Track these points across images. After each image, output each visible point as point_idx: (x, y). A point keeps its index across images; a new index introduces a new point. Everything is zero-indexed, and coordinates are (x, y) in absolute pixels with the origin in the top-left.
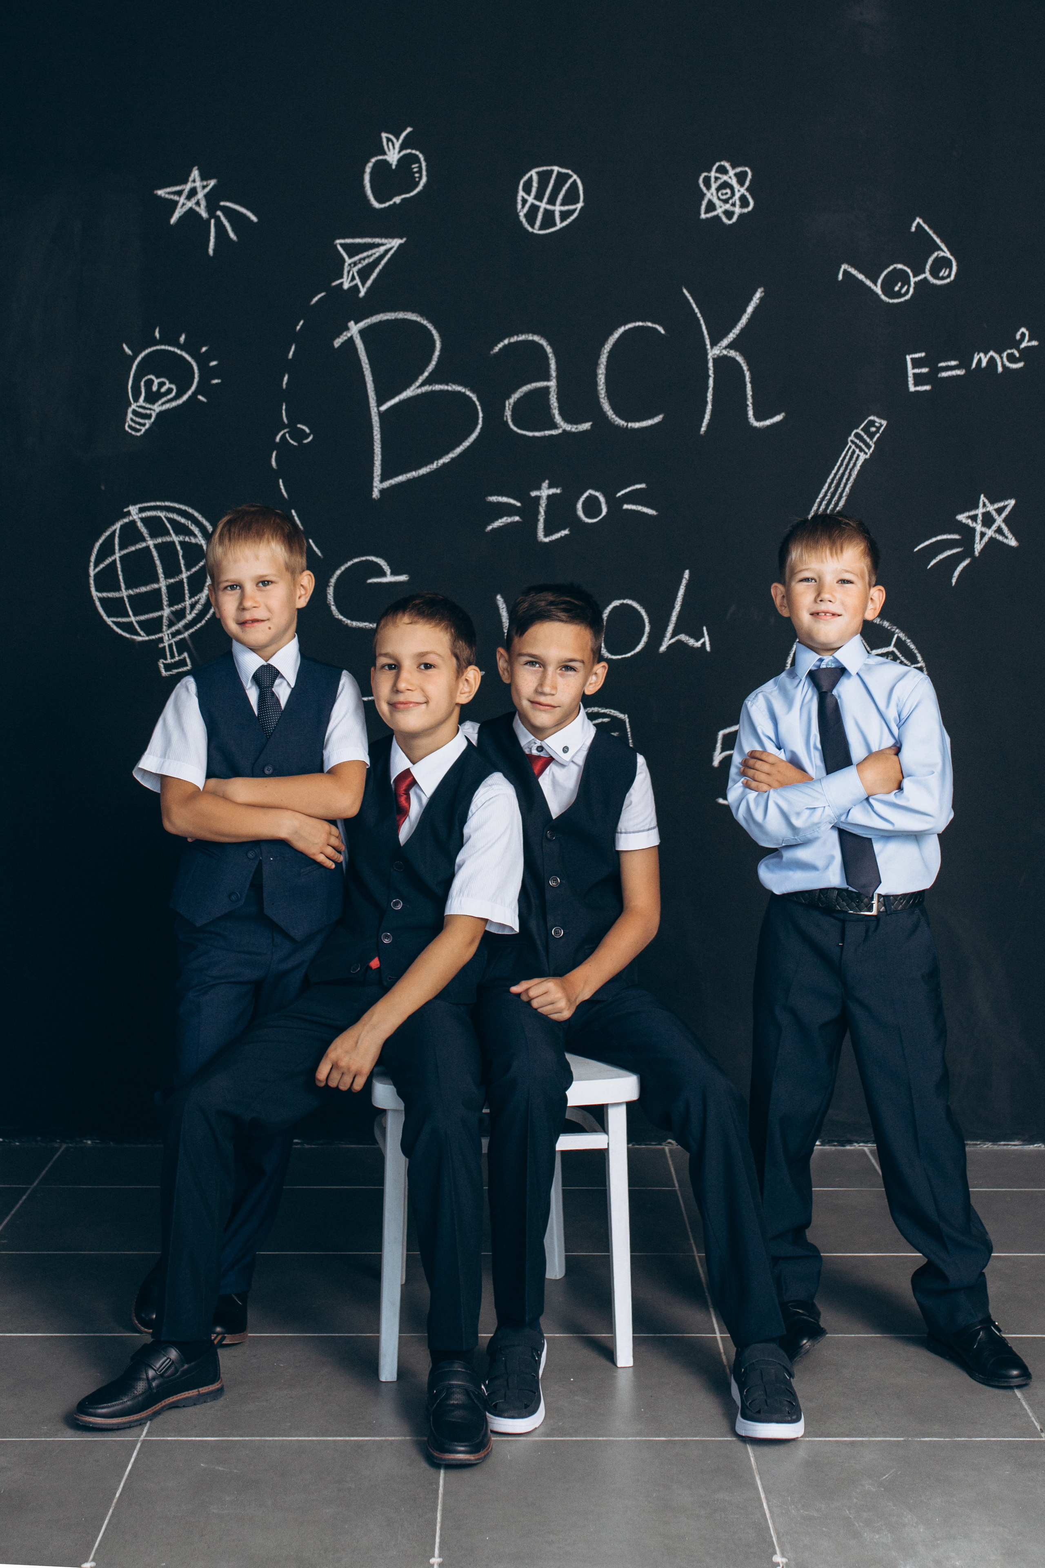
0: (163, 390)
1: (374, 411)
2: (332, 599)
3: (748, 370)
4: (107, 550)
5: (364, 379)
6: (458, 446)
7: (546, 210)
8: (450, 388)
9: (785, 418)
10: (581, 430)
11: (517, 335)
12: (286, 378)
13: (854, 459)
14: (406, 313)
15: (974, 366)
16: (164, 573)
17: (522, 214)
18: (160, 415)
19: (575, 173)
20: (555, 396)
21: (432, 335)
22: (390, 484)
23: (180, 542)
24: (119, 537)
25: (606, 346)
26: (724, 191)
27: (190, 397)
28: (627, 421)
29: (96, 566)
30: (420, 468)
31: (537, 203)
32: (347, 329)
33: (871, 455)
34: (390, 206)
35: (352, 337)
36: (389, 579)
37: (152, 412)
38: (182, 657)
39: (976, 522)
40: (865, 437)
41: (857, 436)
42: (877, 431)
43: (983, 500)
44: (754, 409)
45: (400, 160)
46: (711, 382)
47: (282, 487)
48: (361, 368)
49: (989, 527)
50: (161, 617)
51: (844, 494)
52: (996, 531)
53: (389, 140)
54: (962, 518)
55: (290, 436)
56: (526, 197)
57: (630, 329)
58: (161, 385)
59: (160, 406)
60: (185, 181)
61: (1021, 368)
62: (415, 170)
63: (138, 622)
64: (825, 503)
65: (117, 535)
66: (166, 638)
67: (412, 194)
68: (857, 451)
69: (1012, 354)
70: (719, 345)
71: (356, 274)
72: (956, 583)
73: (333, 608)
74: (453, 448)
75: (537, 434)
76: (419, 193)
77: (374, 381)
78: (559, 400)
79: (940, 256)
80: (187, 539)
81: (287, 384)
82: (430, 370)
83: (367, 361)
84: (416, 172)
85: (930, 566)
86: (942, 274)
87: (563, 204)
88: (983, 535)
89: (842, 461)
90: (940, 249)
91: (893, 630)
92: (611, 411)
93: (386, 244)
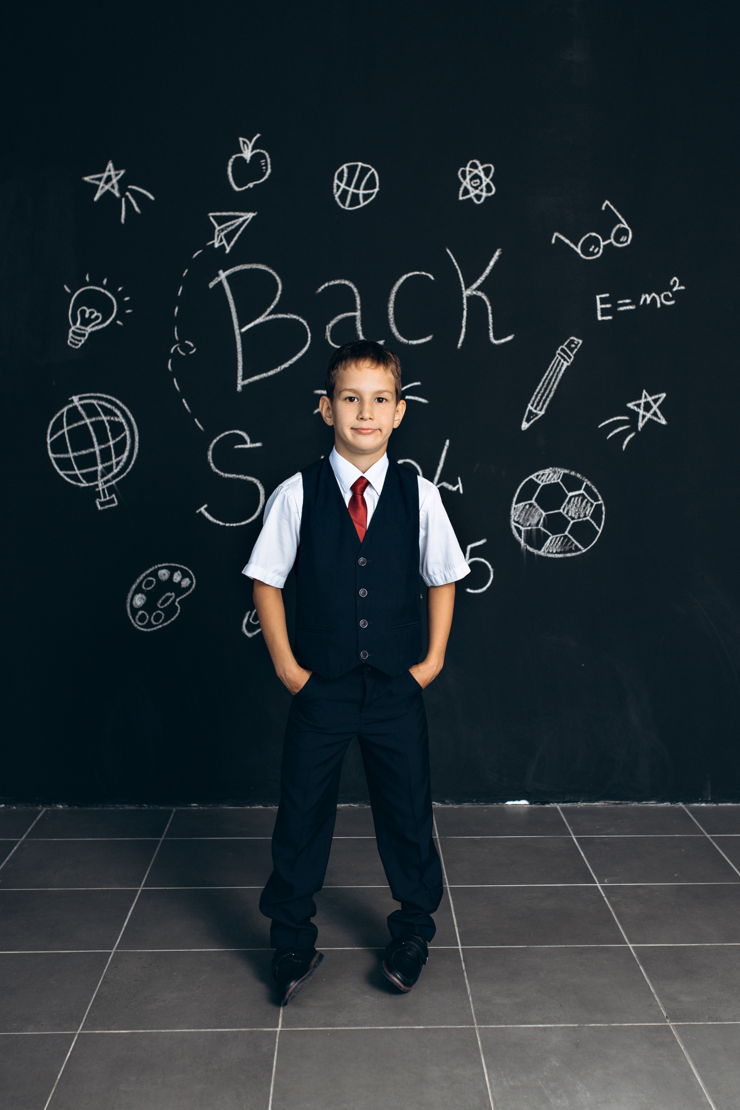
0: (93, 317)
1: (237, 332)
2: (211, 459)
3: (490, 305)
4: (58, 425)
5: (231, 310)
6: (294, 356)
7: (353, 193)
8: (288, 317)
9: (515, 337)
11: (334, 280)
12: (177, 309)
13: (560, 366)
14: (257, 265)
15: (641, 302)
16: (98, 441)
17: (337, 196)
18: (91, 334)
19: (373, 167)
20: (360, 322)
21: (276, 280)
22: (248, 382)
23: (108, 421)
24: (67, 417)
25: (394, 288)
26: (475, 181)
27: (111, 322)
28: (408, 339)
29: (51, 436)
30: (269, 370)
31: (347, 188)
32: (218, 275)
33: (572, 363)
34: (246, 190)
35: (221, 281)
36: (249, 445)
37: (85, 332)
38: (111, 497)
39: (640, 408)
40: (568, 351)
41: (563, 350)
42: (576, 347)
43: (645, 394)
44: (493, 331)
45: (252, 157)
46: (465, 313)
47: (176, 384)
48: (228, 302)
49: (648, 411)
50: (96, 471)
51: (553, 389)
52: (652, 414)
53: (244, 143)
54: (630, 405)
55: (180, 349)
56: (339, 183)
57: (410, 277)
58: (91, 313)
59: (91, 328)
60: (104, 171)
61: (673, 305)
62: (263, 164)
63: (82, 474)
64: (540, 395)
65: (65, 416)
66: (100, 485)
67: (261, 181)
68: (562, 361)
69: (668, 295)
70: (471, 288)
71: (223, 237)
72: (626, 449)
73: (212, 465)
74: (292, 358)
76: (266, 180)
77: (237, 312)
78: (362, 325)
79: (621, 227)
80: (112, 418)
81: (178, 313)
82: (275, 304)
83: (232, 298)
84: (264, 166)
85: (608, 438)
86: (621, 240)
87: (365, 189)
88: (644, 417)
89: (552, 367)
90: (621, 222)
91: (583, 479)
92: (398, 332)
93: (244, 216)
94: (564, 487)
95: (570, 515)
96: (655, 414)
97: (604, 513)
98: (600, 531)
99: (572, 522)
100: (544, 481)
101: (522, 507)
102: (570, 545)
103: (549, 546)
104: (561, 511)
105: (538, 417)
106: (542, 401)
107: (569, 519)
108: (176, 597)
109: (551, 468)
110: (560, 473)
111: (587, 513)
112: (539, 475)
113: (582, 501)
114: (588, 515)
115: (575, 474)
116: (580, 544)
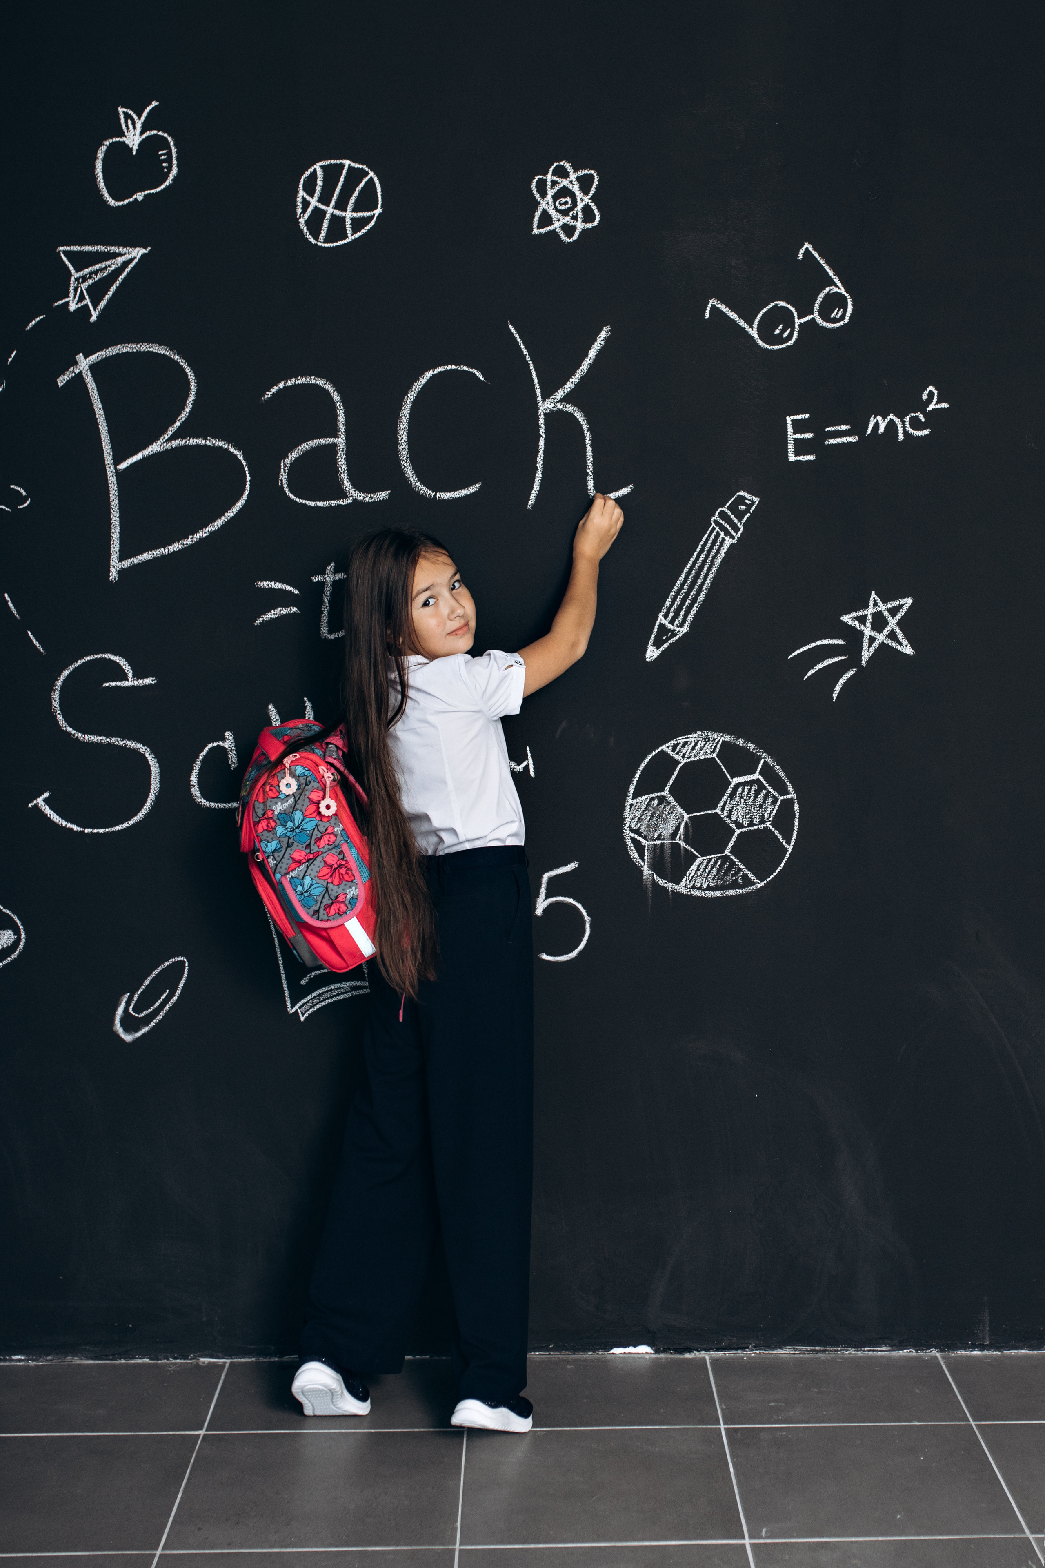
1: (110, 470)
2: (58, 707)
3: (589, 430)
5: (98, 429)
6: (220, 517)
7: (333, 216)
8: (208, 443)
9: (633, 491)
10: (377, 500)
11: (296, 377)
13: (718, 543)
14: (150, 345)
15: (869, 431)
17: (302, 220)
19: (372, 169)
20: (344, 457)
21: (186, 374)
22: (132, 563)
25: (409, 395)
26: (563, 200)
28: (436, 490)
30: (171, 543)
31: (322, 207)
32: (75, 363)
33: (738, 539)
34: (129, 203)
35: (80, 373)
36: (131, 682)
39: (865, 625)
40: (732, 517)
41: (723, 515)
42: (747, 511)
43: (874, 598)
44: (595, 479)
45: (142, 144)
46: (542, 443)
48: (94, 413)
49: (880, 630)
51: (705, 587)
52: (888, 636)
53: (127, 116)
54: (848, 619)
56: (308, 198)
57: (441, 373)
61: (926, 436)
62: (163, 157)
64: (680, 597)
67: (158, 189)
68: (722, 535)
69: (917, 418)
70: (553, 397)
71: (85, 292)
72: (837, 698)
73: (60, 718)
74: (212, 520)
75: (320, 504)
76: (167, 188)
77: (110, 432)
78: (348, 462)
79: (832, 292)
82: (183, 419)
83: (100, 406)
84: (164, 161)
85: (807, 676)
86: (833, 315)
87: (354, 210)
88: (872, 640)
89: (704, 546)
90: (833, 284)
91: (759, 754)
92: (414, 477)
93: (125, 254)
94: (723, 767)
95: (734, 819)
96: (892, 635)
97: (797, 816)
98: (790, 849)
99: (738, 832)
100: (686, 756)
101: (646, 803)
102: (733, 875)
103: (696, 875)
104: (718, 811)
105: (677, 637)
106: (685, 607)
107: (733, 826)
109: (700, 733)
110: (716, 741)
111: (766, 815)
112: (678, 744)
113: (757, 793)
114: (768, 819)
115: (744, 743)
116: (752, 873)
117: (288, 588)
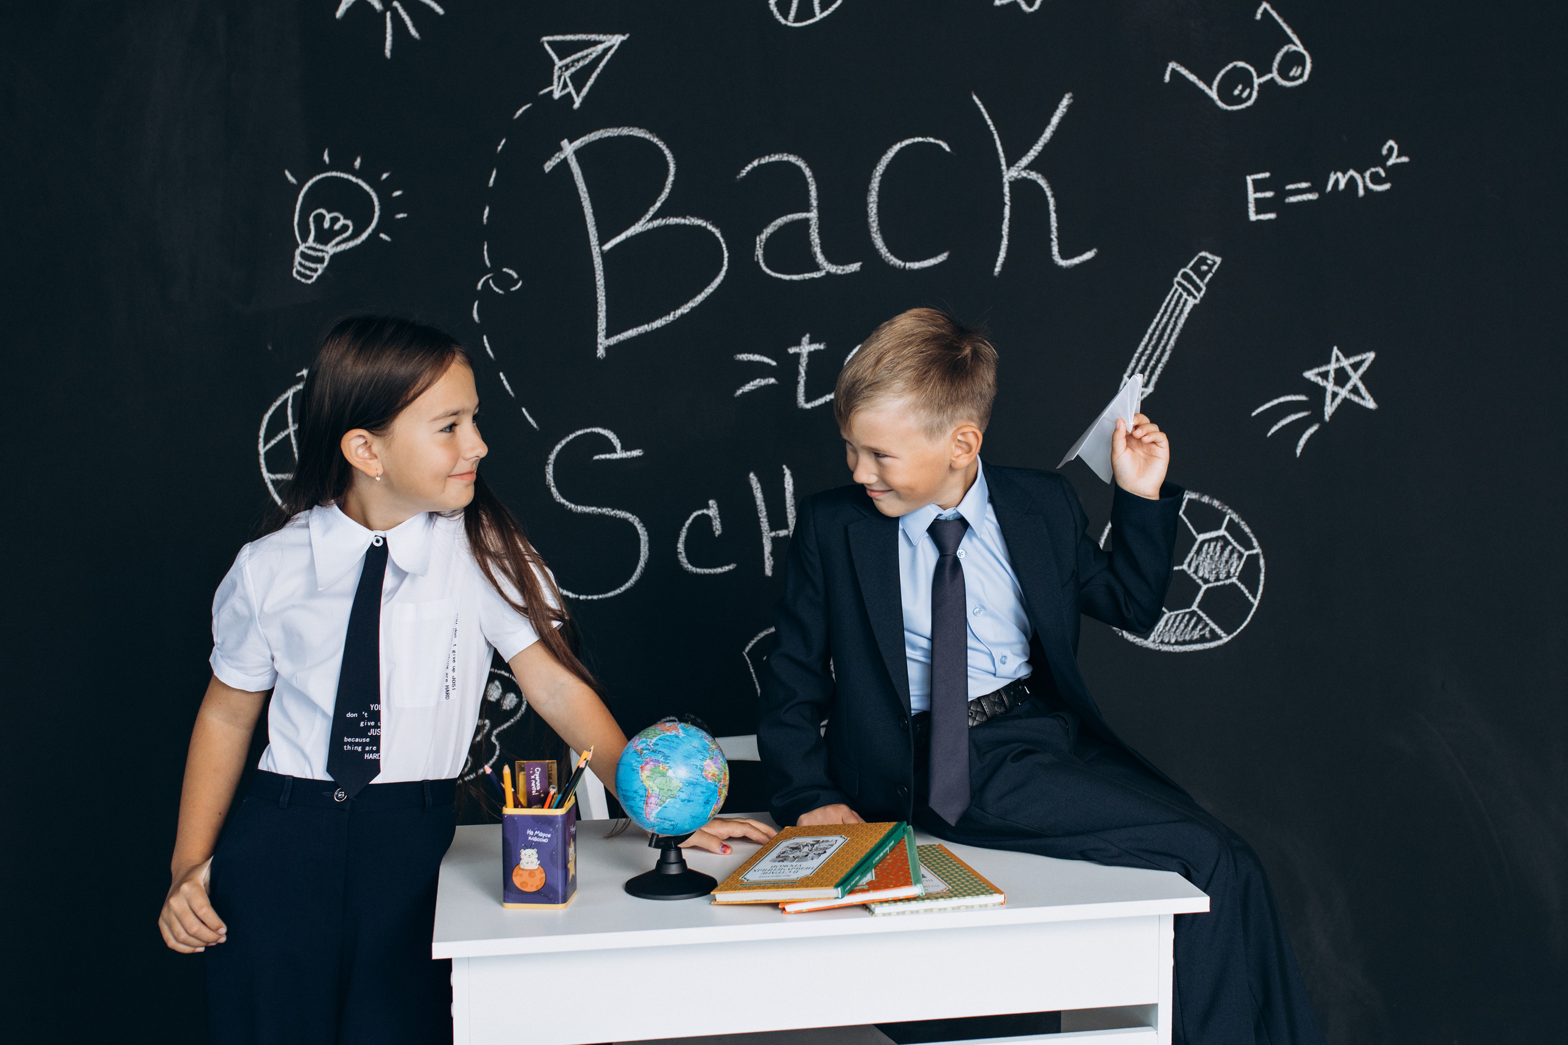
0: (337, 227)
1: (596, 251)
2: (552, 479)
3: (1053, 196)
4: (278, 423)
5: (583, 212)
6: (700, 292)
8: (687, 222)
9: (1097, 255)
10: (849, 272)
11: (769, 155)
12: (486, 212)
13: (1181, 304)
14: (631, 129)
15: (1329, 188)
17: (772, 2)
18: (334, 257)
20: (817, 231)
21: (664, 156)
22: (617, 340)
24: (292, 407)
25: (878, 168)
27: (370, 235)
28: (905, 260)
29: (266, 442)
30: (653, 320)
32: (560, 149)
33: (1202, 299)
35: (565, 159)
36: (620, 454)
37: (324, 254)
39: (1327, 380)
40: (1195, 277)
41: (1185, 276)
42: (1209, 271)
43: (1336, 354)
44: (1059, 244)
46: (1006, 211)
47: (487, 345)
48: (579, 197)
49: (1343, 386)
51: (1169, 348)
52: (1350, 392)
54: (1310, 375)
55: (493, 283)
57: (908, 146)
58: (334, 220)
59: (334, 246)
61: (1387, 191)
64: (1144, 358)
65: (290, 404)
68: (1185, 295)
69: (1377, 173)
70: (1017, 165)
71: (568, 80)
72: (1301, 454)
73: (554, 490)
74: (695, 296)
75: (795, 277)
77: (595, 214)
78: (820, 235)
79: (1291, 50)
81: (487, 218)
82: (663, 200)
83: (585, 189)
85: (1269, 434)
86: (1292, 74)
88: (1335, 395)
89: (1167, 307)
90: (1292, 42)
91: (1224, 510)
92: (884, 248)
93: (605, 42)
94: (1189, 524)
95: (1200, 574)
96: (1355, 390)
97: (1263, 570)
98: (1256, 603)
99: (1204, 587)
102: (1200, 630)
103: (1164, 631)
104: (1185, 567)
106: (1149, 369)
107: (1200, 582)
108: (493, 728)
111: (1232, 571)
113: (1223, 549)
114: (1234, 574)
115: (1209, 499)
116: (1220, 626)
117: (766, 360)
